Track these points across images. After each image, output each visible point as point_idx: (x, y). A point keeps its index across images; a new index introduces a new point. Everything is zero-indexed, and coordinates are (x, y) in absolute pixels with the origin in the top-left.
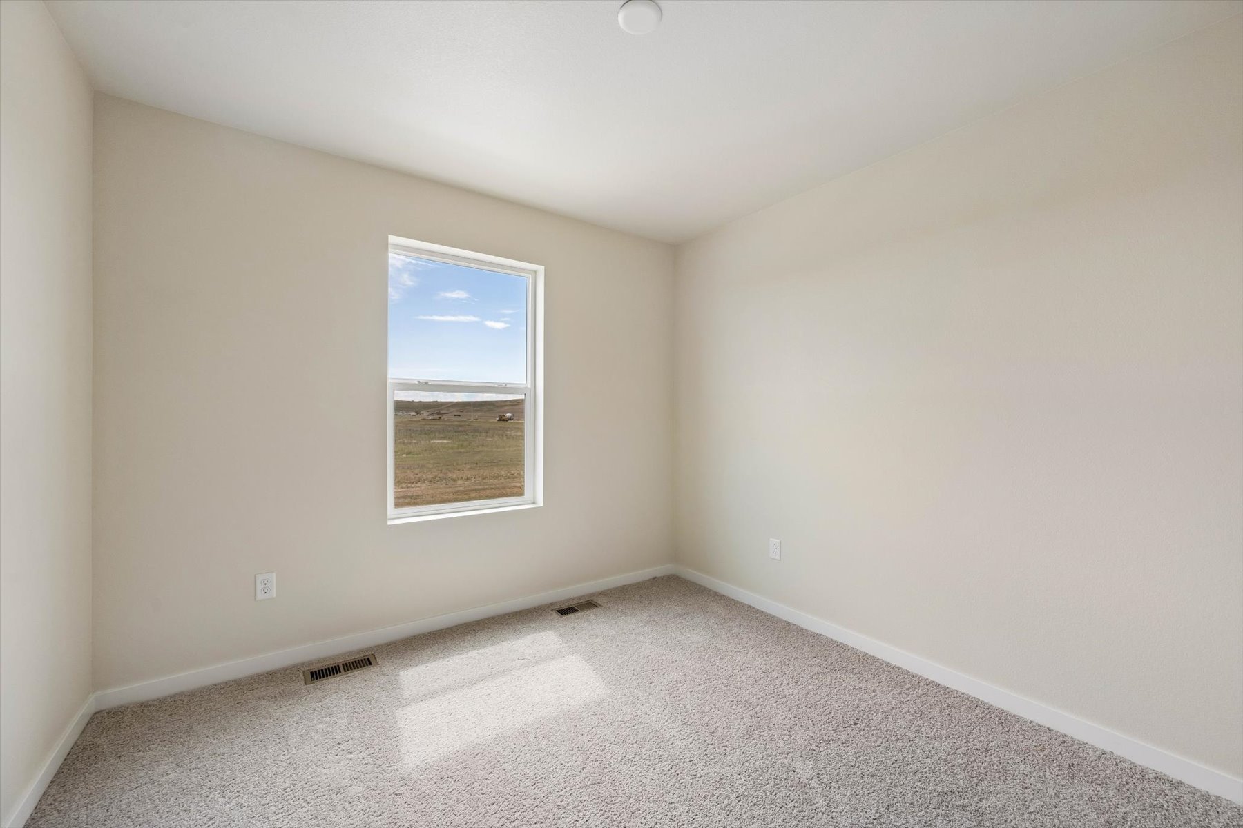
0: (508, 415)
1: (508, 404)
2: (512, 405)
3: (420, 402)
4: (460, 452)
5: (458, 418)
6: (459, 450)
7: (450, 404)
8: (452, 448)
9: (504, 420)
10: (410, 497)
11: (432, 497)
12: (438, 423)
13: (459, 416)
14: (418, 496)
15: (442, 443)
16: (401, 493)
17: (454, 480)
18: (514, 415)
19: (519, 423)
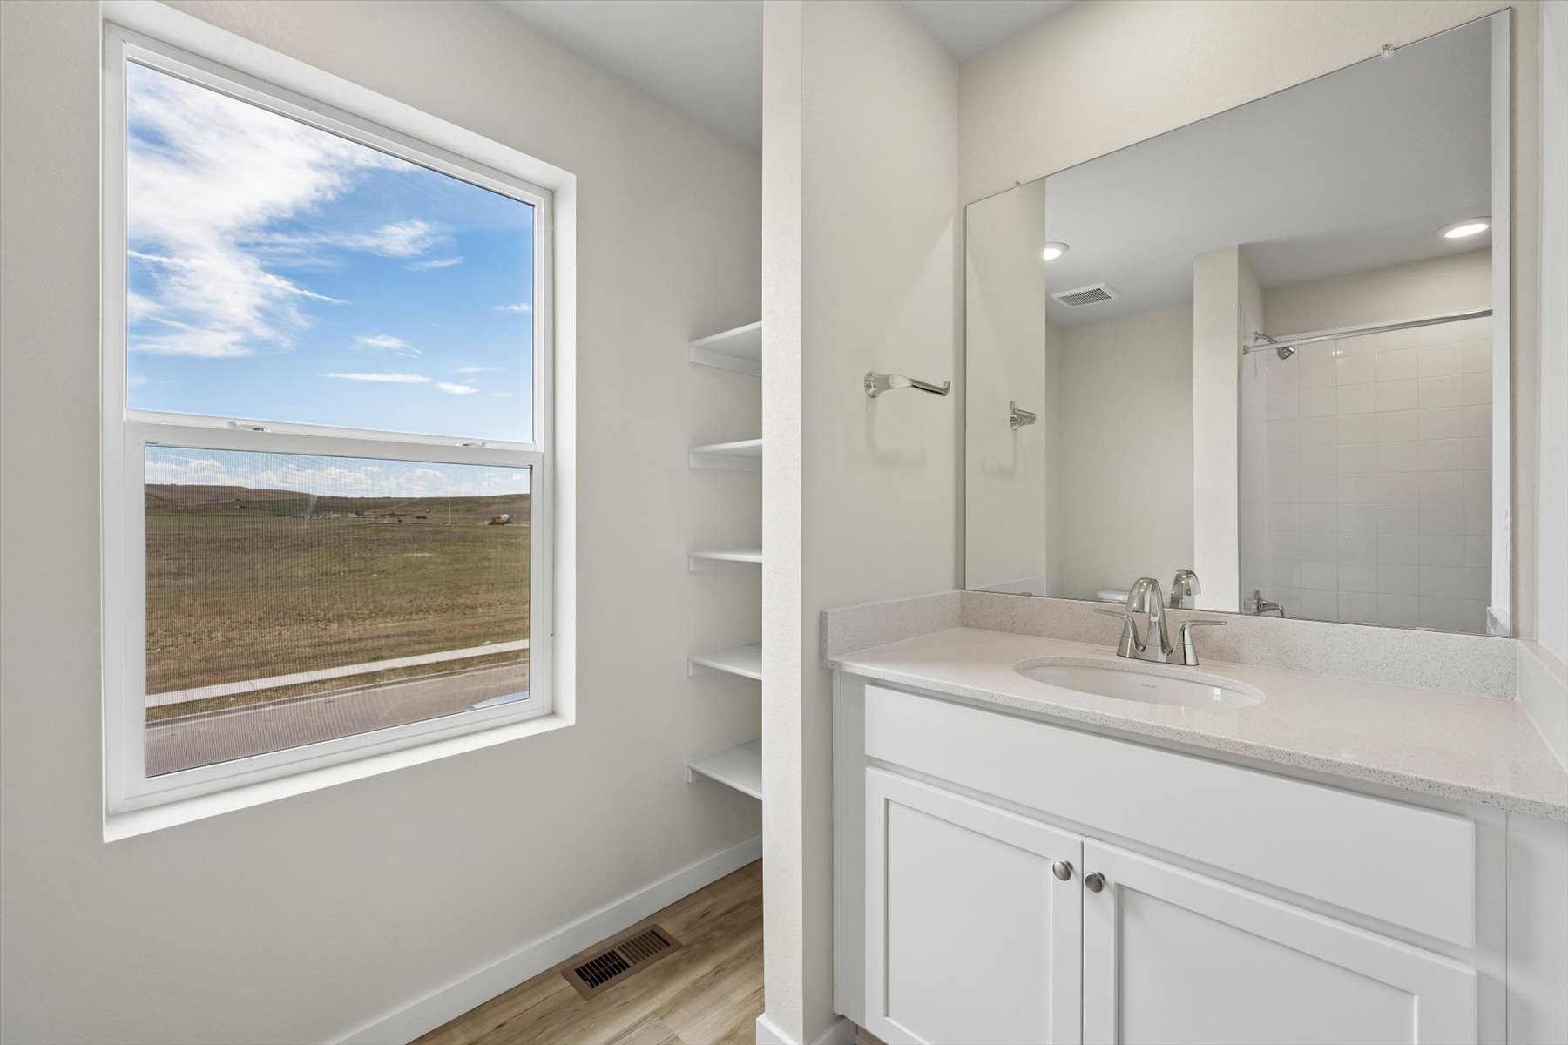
0: (505, 516)
1: (497, 501)
2: (504, 503)
3: (362, 498)
4: (457, 570)
5: (422, 521)
6: (455, 566)
7: (410, 502)
8: (444, 563)
9: (499, 523)
10: (415, 633)
11: (450, 632)
12: (397, 529)
13: (425, 518)
14: (429, 631)
15: (422, 557)
16: (398, 629)
17: (473, 608)
18: (512, 517)
19: (520, 527)
